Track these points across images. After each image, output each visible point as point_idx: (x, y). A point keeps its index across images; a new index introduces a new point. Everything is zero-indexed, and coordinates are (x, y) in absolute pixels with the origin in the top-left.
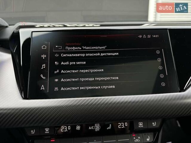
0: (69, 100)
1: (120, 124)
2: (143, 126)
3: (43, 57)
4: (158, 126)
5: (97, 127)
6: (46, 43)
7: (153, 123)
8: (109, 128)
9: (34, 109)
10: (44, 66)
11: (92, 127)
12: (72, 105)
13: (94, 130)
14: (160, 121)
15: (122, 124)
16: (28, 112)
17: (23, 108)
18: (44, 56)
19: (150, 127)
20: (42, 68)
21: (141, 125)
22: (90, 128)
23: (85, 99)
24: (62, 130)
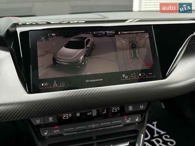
0: (70, 92)
1: (113, 109)
2: (132, 109)
4: (145, 109)
5: (95, 113)
7: (141, 106)
8: (105, 112)
11: (90, 113)
13: (92, 115)
14: (146, 104)
15: (115, 109)
17: (29, 102)
19: (138, 109)
22: (88, 114)
23: (84, 90)
24: (64, 118)
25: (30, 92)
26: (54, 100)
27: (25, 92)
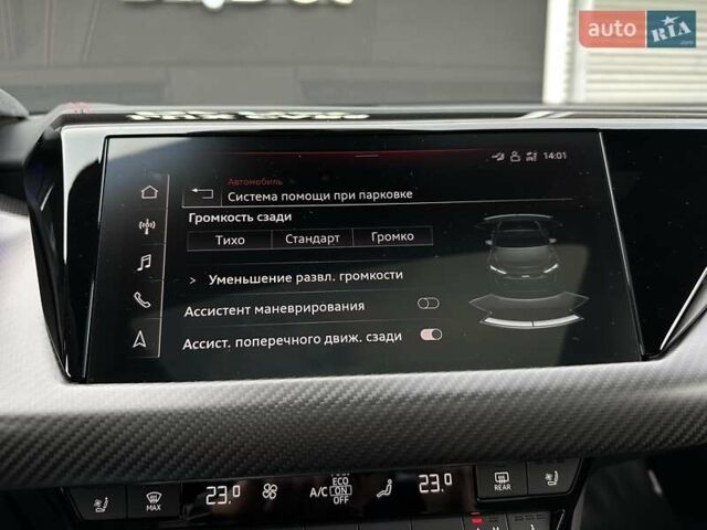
3: (144, 229)
6: (157, 176)
9: (106, 420)
10: (146, 263)
12: (246, 405)
16: (84, 431)
17: (65, 416)
18: (147, 226)
20: (140, 269)
21: (502, 481)
23: (297, 385)
24: (211, 500)
25: (75, 376)
26: (181, 418)
27: (56, 377)
